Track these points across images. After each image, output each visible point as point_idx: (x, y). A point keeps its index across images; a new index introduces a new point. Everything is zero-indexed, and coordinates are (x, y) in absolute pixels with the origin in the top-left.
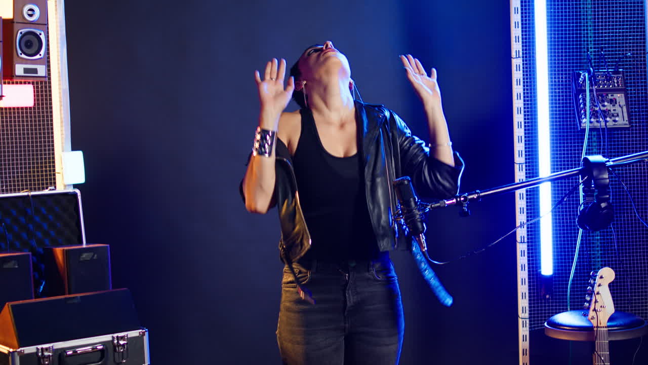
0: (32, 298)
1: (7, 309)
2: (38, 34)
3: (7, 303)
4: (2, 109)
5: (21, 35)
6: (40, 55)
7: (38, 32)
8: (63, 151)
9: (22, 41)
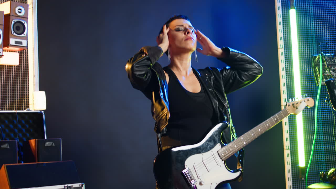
0: (17, 163)
1: (4, 168)
2: (24, 23)
3: (4, 165)
4: (1, 65)
5: (14, 23)
6: (24, 34)
7: (23, 22)
8: (34, 91)
9: (14, 26)
